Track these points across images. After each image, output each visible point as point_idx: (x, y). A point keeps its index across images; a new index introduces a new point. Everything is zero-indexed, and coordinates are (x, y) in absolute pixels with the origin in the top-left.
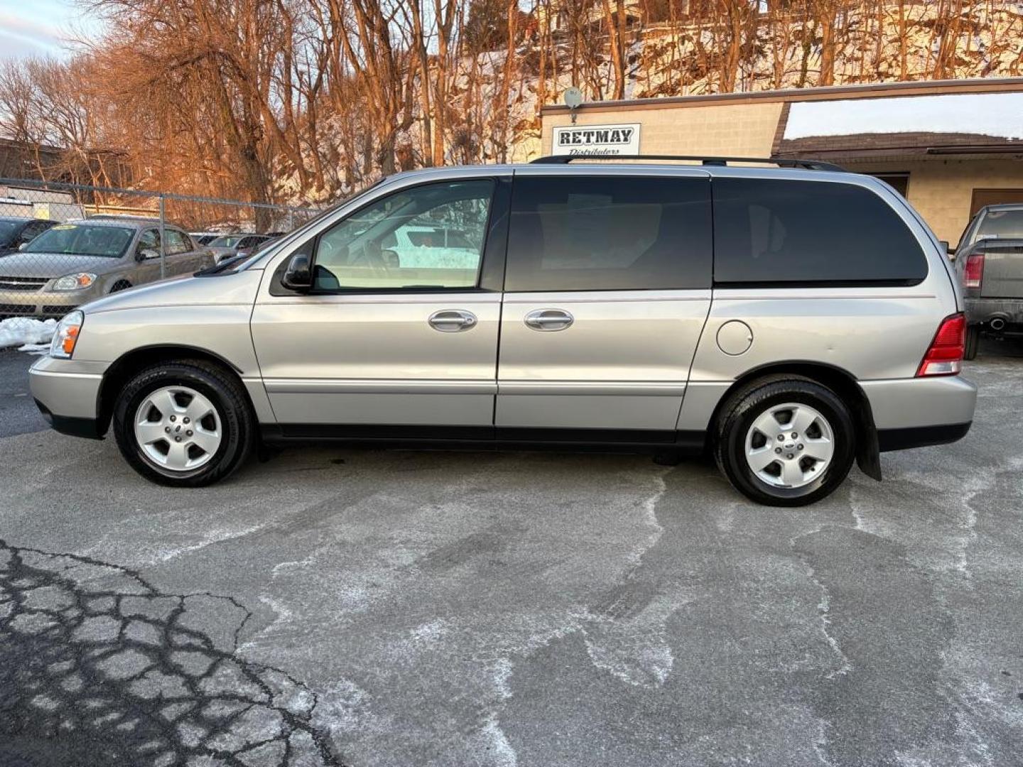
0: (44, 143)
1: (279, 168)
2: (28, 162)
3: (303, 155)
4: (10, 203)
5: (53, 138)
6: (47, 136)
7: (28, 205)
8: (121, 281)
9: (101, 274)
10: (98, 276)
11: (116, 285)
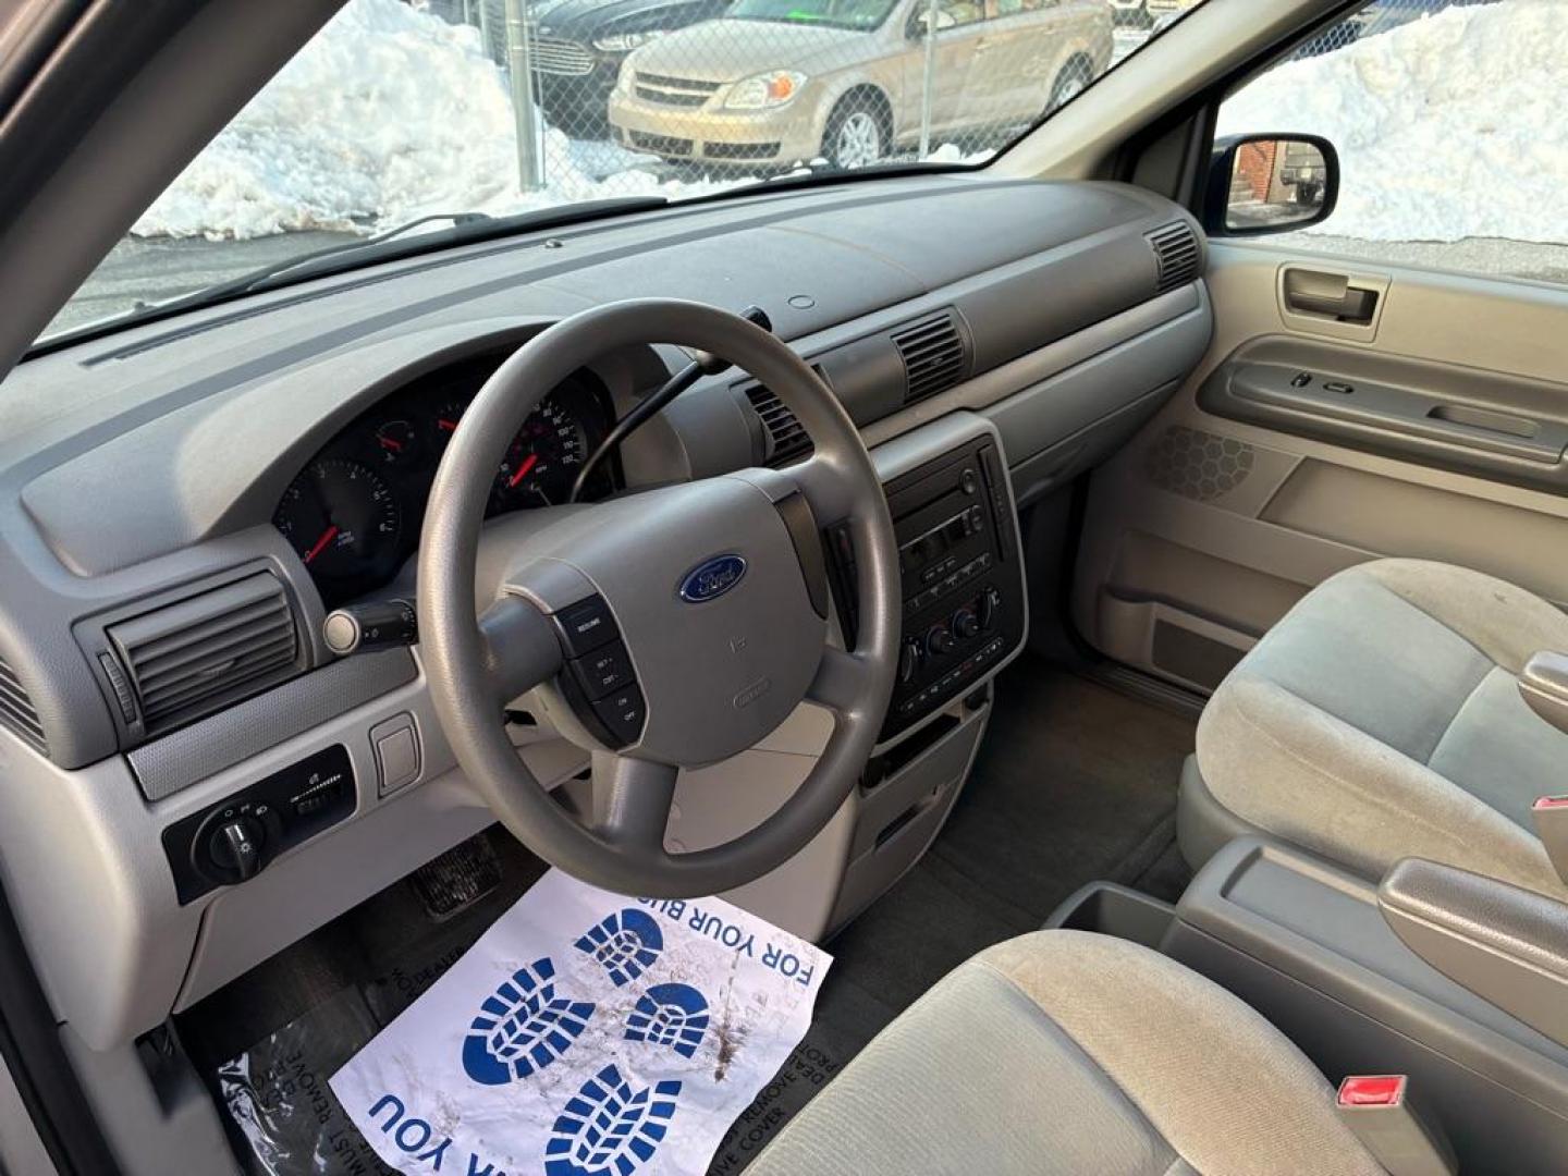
8: (861, 87)
9: (818, 73)
10: (809, 78)
11: (848, 97)
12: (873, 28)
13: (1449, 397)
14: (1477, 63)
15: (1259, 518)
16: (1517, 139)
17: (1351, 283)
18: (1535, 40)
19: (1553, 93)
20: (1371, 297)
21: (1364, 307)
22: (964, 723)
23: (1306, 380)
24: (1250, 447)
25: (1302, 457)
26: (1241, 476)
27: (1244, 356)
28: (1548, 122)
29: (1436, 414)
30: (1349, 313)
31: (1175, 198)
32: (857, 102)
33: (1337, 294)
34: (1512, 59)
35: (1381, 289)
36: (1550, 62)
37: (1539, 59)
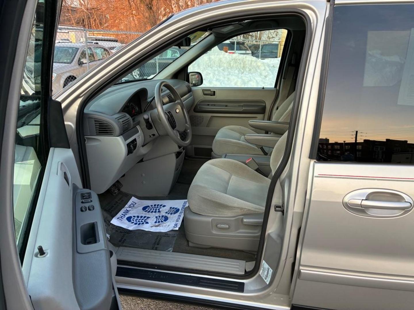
0: (72, 6)
1: (164, 12)
2: (67, 14)
3: (173, 7)
4: (60, 32)
5: (76, 3)
6: (74, 3)
7: (67, 33)
8: (70, 76)
9: (59, 73)
10: (57, 74)
11: (67, 79)
12: (70, 63)
13: (227, 104)
14: (199, 67)
15: (206, 127)
16: (209, 80)
17: (211, 90)
18: (208, 62)
19: (213, 72)
20: (214, 92)
21: (214, 93)
22: (183, 152)
23: (209, 105)
24: (203, 116)
25: (210, 116)
26: (202, 121)
27: (199, 103)
28: (214, 77)
29: (226, 106)
30: (212, 94)
31: (185, 80)
32: (70, 80)
33: (210, 92)
34: (205, 66)
35: (215, 91)
36: (211, 66)
37: (209, 66)
